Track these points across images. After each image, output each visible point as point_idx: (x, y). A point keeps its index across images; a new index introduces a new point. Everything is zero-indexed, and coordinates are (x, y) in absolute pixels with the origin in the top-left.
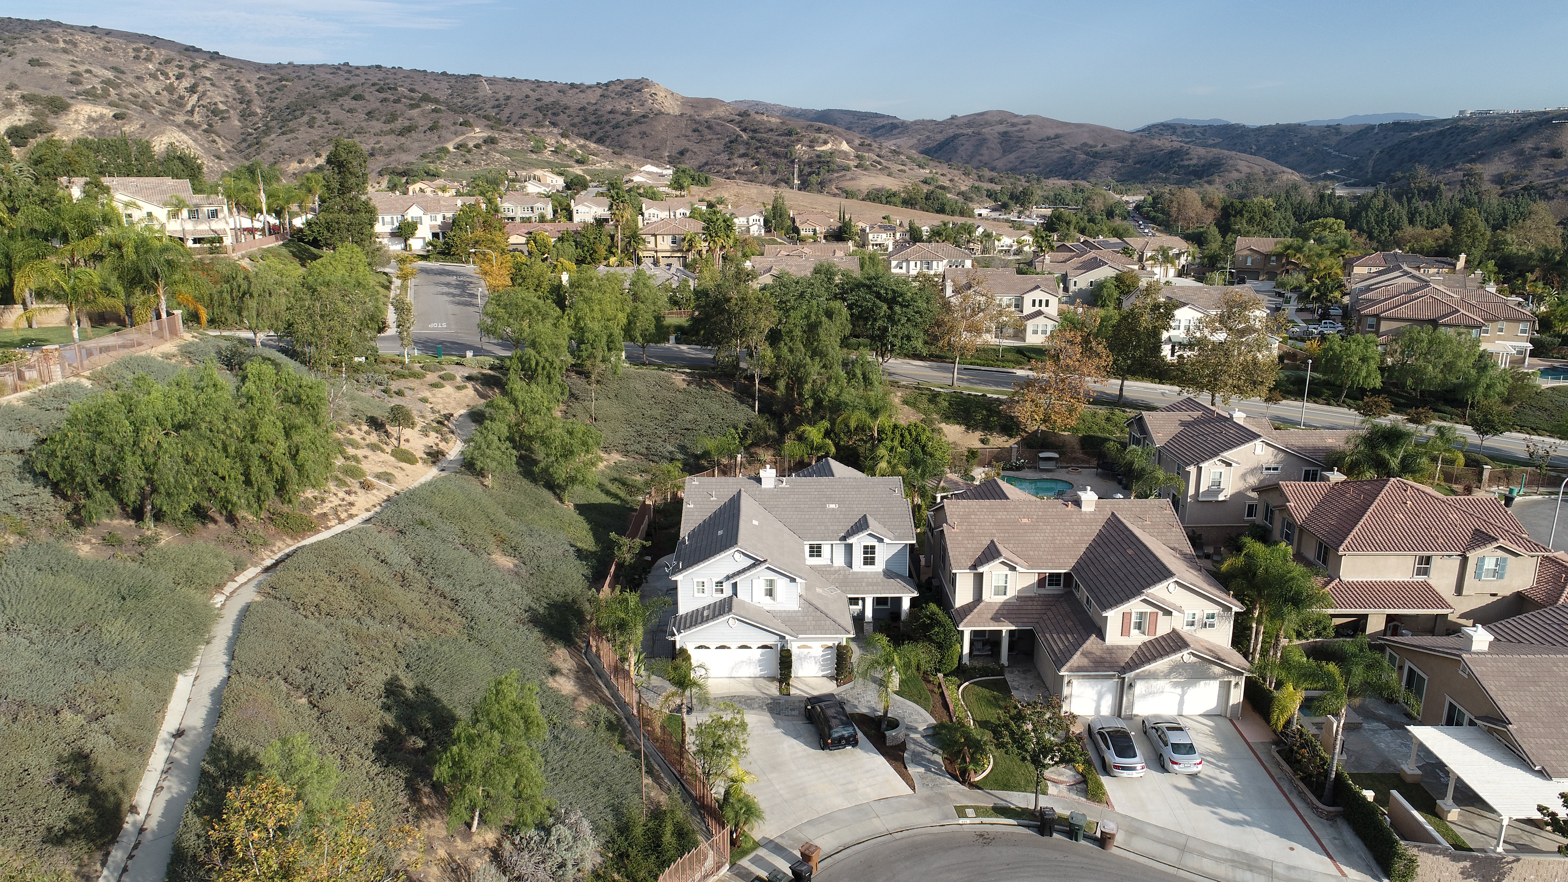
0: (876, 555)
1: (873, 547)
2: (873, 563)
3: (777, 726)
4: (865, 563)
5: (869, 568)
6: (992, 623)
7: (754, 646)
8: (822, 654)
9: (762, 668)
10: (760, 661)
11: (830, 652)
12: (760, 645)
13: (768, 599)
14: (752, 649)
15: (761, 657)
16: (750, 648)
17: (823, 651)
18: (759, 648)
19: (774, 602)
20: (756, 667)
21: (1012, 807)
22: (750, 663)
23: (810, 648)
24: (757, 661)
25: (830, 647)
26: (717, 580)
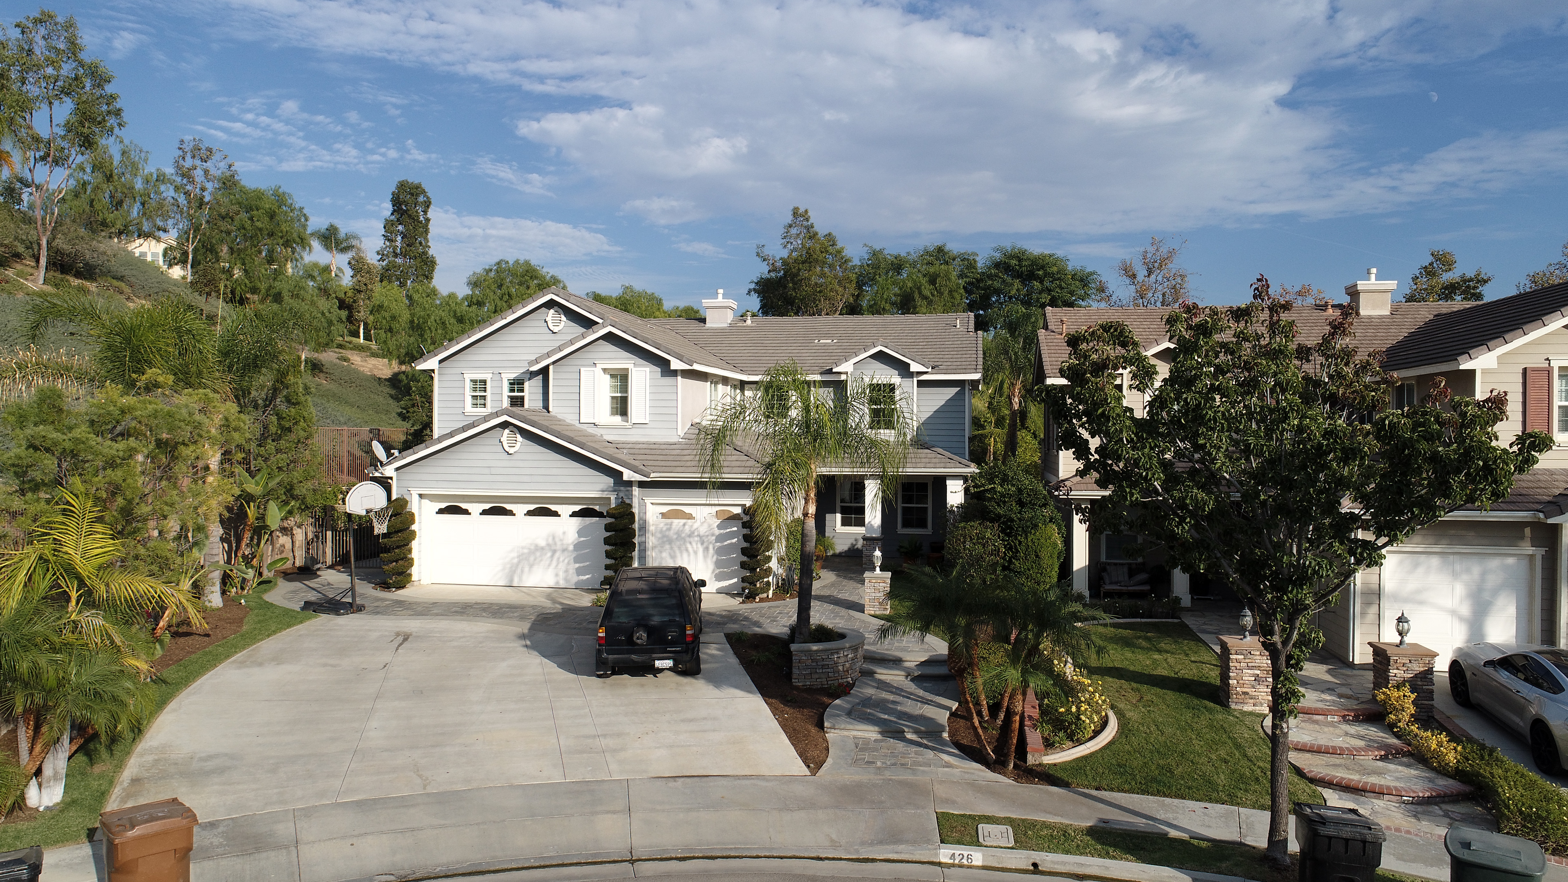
0: (900, 406)
1: (890, 388)
2: (891, 424)
4: (875, 425)
7: (565, 510)
8: (717, 532)
9: (582, 565)
10: (578, 546)
11: (735, 529)
12: (577, 508)
13: (618, 419)
14: (559, 516)
15: (580, 536)
16: (555, 514)
17: (719, 527)
18: (574, 514)
19: (626, 424)
20: (568, 563)
21: (1173, 833)
22: (554, 552)
23: (690, 517)
24: (571, 548)
25: (734, 517)
26: (513, 376)
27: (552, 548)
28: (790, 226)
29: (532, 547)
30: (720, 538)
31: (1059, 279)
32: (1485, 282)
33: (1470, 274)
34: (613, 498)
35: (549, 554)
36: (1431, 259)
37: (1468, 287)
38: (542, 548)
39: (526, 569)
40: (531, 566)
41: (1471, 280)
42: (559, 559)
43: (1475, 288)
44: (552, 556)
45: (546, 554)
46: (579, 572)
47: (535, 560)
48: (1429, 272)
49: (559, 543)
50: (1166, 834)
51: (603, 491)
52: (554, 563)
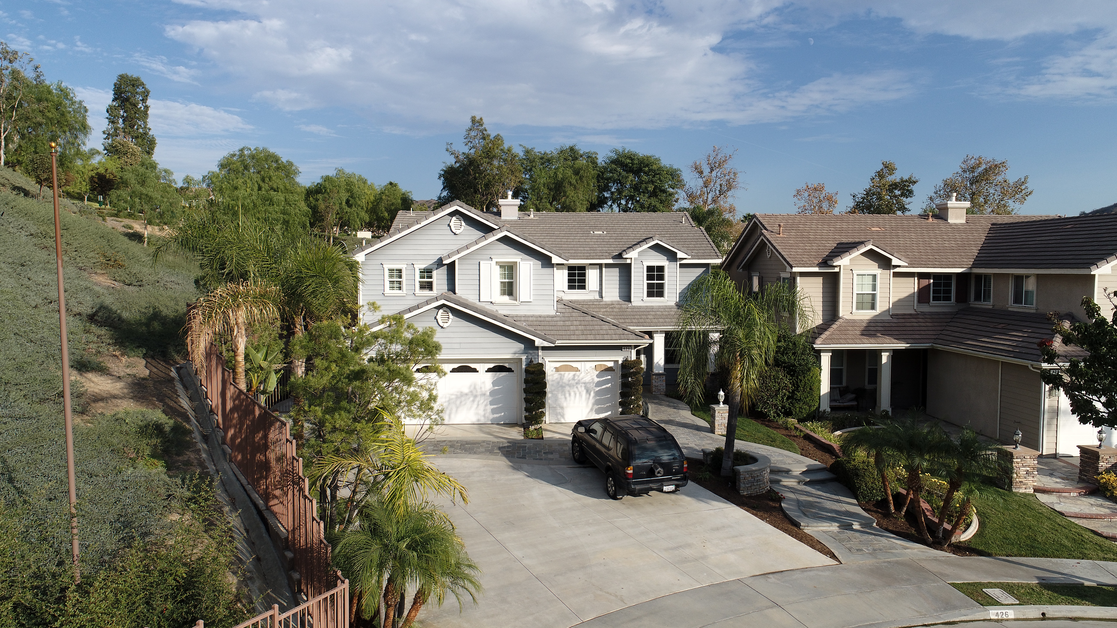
0: (666, 282)
1: (661, 269)
2: (661, 294)
3: (517, 468)
4: (650, 294)
5: (655, 301)
6: (865, 339)
7: (482, 368)
8: (597, 380)
9: (495, 406)
10: (492, 393)
11: (610, 377)
12: (491, 366)
13: (506, 299)
14: (478, 372)
15: (494, 386)
16: (475, 370)
17: (598, 376)
18: (489, 370)
19: (515, 302)
20: (486, 405)
21: (1087, 583)
22: (476, 396)
23: (577, 370)
24: (488, 393)
25: (609, 369)
26: (423, 266)
27: (473, 394)
28: (470, 130)
29: (459, 394)
30: (598, 384)
31: (658, 174)
32: (915, 182)
33: (906, 177)
34: (524, 357)
35: (471, 399)
36: (882, 166)
37: (905, 185)
38: (466, 394)
39: (454, 409)
40: (457, 408)
41: (906, 181)
42: (479, 402)
43: (909, 186)
44: (473, 401)
45: (469, 398)
46: (493, 411)
47: (461, 402)
48: (880, 175)
49: (479, 390)
50: (1083, 584)
51: (515, 354)
52: (475, 406)
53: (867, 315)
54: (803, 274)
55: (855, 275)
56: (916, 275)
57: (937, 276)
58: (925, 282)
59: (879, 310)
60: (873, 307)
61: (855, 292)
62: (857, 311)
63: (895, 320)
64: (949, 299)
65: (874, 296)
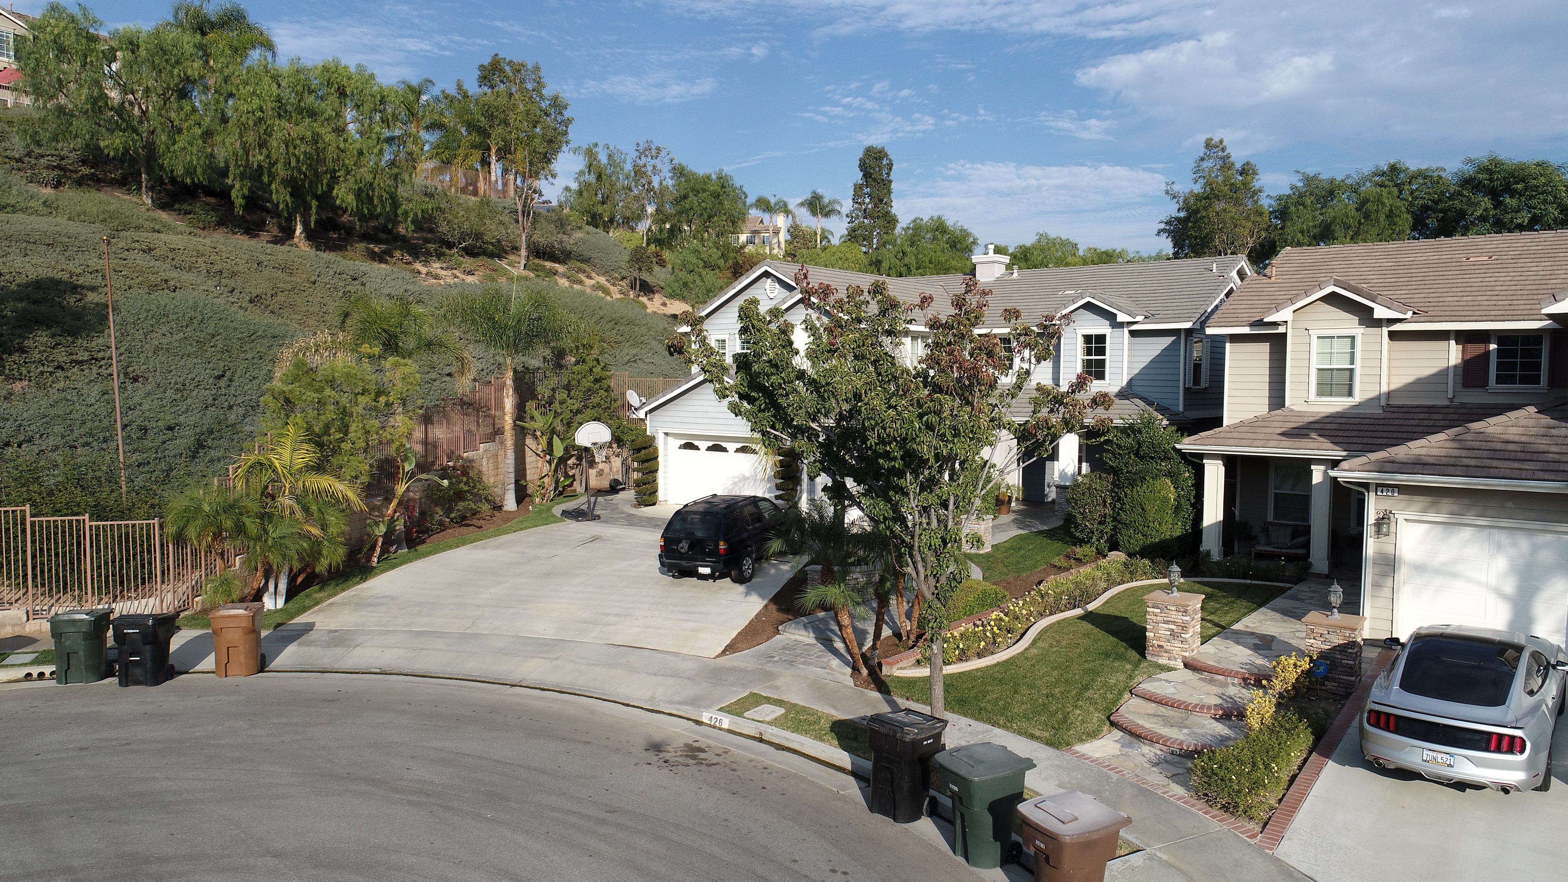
0: (1107, 358)
1: (1101, 339)
2: (1101, 376)
16: (755, 452)
28: (1202, 159)
31: (1546, 192)
53: (1337, 404)
54: (1236, 338)
55: (1314, 339)
56: (1452, 336)
57: (1503, 337)
58: (1476, 349)
59: (1359, 396)
60: (1350, 394)
61: (1314, 366)
62: (1318, 399)
63: (1389, 415)
64: (1536, 380)
65: (1351, 371)
